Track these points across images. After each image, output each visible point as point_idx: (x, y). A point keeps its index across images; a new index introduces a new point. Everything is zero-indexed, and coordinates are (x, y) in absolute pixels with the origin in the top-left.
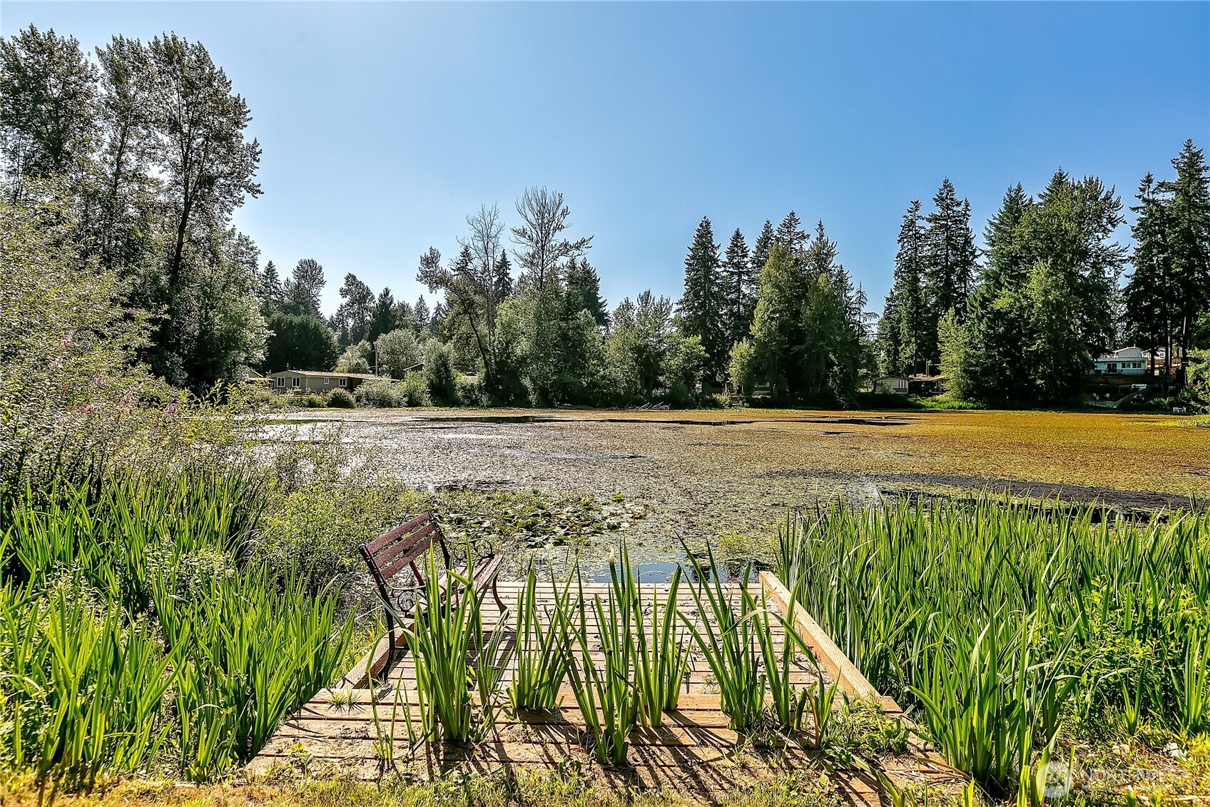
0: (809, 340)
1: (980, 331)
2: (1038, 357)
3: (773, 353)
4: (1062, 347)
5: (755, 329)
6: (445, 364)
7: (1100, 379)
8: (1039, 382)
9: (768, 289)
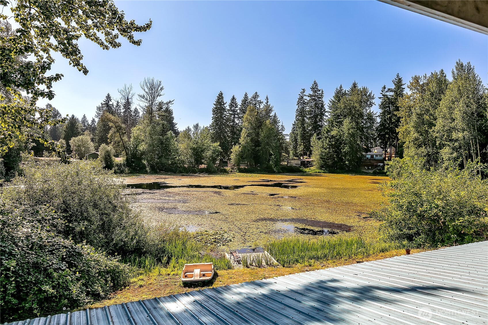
0: (262, 145)
1: (326, 143)
2: (346, 154)
3: (249, 150)
4: (355, 150)
5: (242, 140)
6: (109, 156)
7: (368, 161)
8: (347, 162)
9: (246, 124)
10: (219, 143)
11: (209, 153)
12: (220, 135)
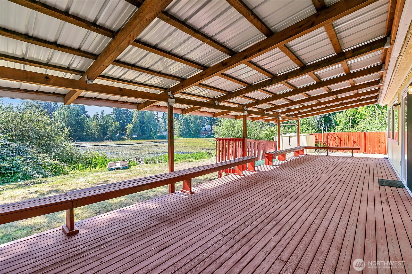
0: (146, 123)
1: (182, 122)
2: (192, 127)
3: (138, 126)
5: (133, 121)
7: (203, 132)
8: (193, 132)
10: (118, 122)
11: (112, 129)
12: (119, 118)
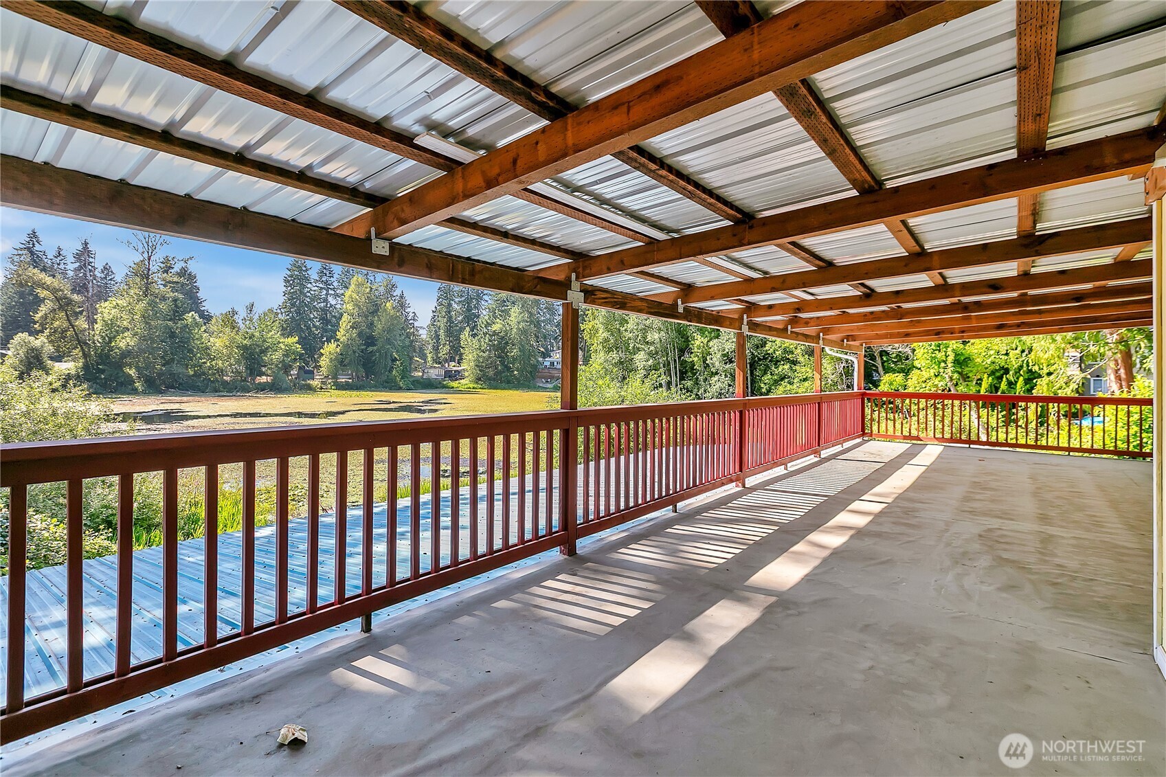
0: (379, 344)
1: (485, 342)
2: (515, 359)
3: (354, 352)
4: (526, 355)
5: (341, 334)
6: (38, 357)
7: (547, 371)
8: (516, 372)
9: (350, 307)
10: (297, 338)
11: (277, 356)
12: (299, 325)
